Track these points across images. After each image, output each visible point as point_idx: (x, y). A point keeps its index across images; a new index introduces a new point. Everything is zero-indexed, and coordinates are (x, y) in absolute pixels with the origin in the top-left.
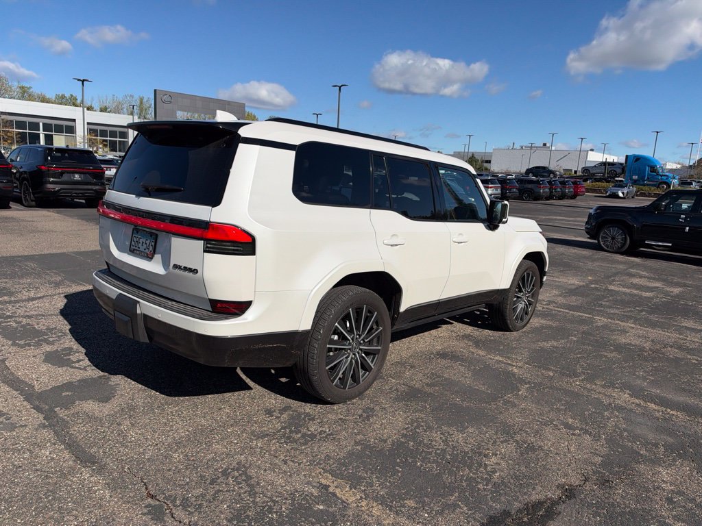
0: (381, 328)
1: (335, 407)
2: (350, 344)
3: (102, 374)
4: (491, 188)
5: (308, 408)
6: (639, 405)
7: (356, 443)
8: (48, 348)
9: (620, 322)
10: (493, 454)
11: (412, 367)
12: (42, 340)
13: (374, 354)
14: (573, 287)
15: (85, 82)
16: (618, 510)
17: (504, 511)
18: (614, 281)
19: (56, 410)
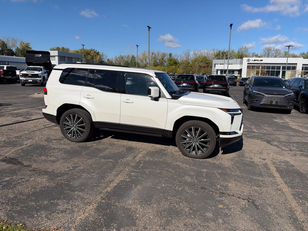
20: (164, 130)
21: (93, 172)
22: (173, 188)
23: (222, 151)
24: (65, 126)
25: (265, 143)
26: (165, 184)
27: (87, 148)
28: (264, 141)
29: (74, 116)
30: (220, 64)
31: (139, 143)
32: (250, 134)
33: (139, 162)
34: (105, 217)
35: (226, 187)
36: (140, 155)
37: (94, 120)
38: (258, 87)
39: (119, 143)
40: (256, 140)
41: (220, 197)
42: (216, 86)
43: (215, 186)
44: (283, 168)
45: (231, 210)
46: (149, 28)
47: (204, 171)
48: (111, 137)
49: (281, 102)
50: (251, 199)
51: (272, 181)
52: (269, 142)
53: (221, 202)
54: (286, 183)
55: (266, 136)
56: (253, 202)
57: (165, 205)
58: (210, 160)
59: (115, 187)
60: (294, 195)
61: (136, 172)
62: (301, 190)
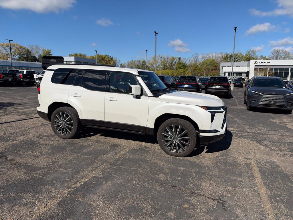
20: (146, 128)
21: (70, 168)
22: (143, 186)
23: (207, 150)
24: (55, 123)
25: (255, 143)
26: (136, 181)
27: (74, 144)
28: (255, 141)
29: (63, 114)
30: (228, 67)
31: (125, 140)
32: (241, 134)
33: (119, 159)
34: (64, 212)
35: (198, 187)
36: (122, 152)
37: (81, 118)
38: (257, 88)
39: (106, 140)
40: (246, 140)
41: (189, 196)
42: (218, 87)
43: (188, 185)
44: (267, 169)
45: (196, 211)
46: (156, 33)
47: (181, 169)
48: (100, 134)
49: (279, 102)
50: (222, 199)
51: (250, 182)
52: (259, 142)
53: (188, 202)
54: (265, 184)
55: (258, 136)
56: (223, 203)
57: (129, 202)
58: (191, 159)
59: (86, 182)
60: (270, 197)
61: (112, 168)
62: (280, 193)
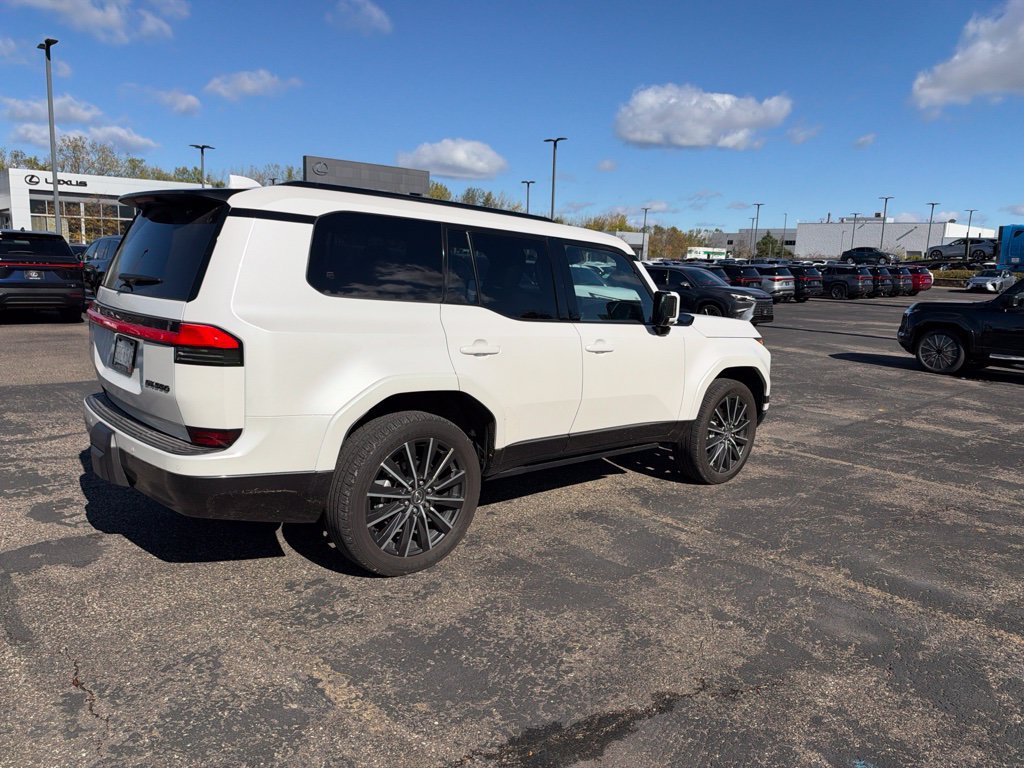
0: (463, 472)
1: (386, 581)
2: (408, 493)
3: (95, 531)
4: (778, 280)
5: (348, 582)
6: (852, 590)
7: (390, 628)
8: (41, 499)
9: (892, 474)
10: (580, 648)
11: (529, 530)
12: (38, 490)
13: (454, 509)
14: (846, 423)
15: (205, 150)
16: (728, 730)
17: (555, 723)
18: (917, 414)
19: (12, 575)
